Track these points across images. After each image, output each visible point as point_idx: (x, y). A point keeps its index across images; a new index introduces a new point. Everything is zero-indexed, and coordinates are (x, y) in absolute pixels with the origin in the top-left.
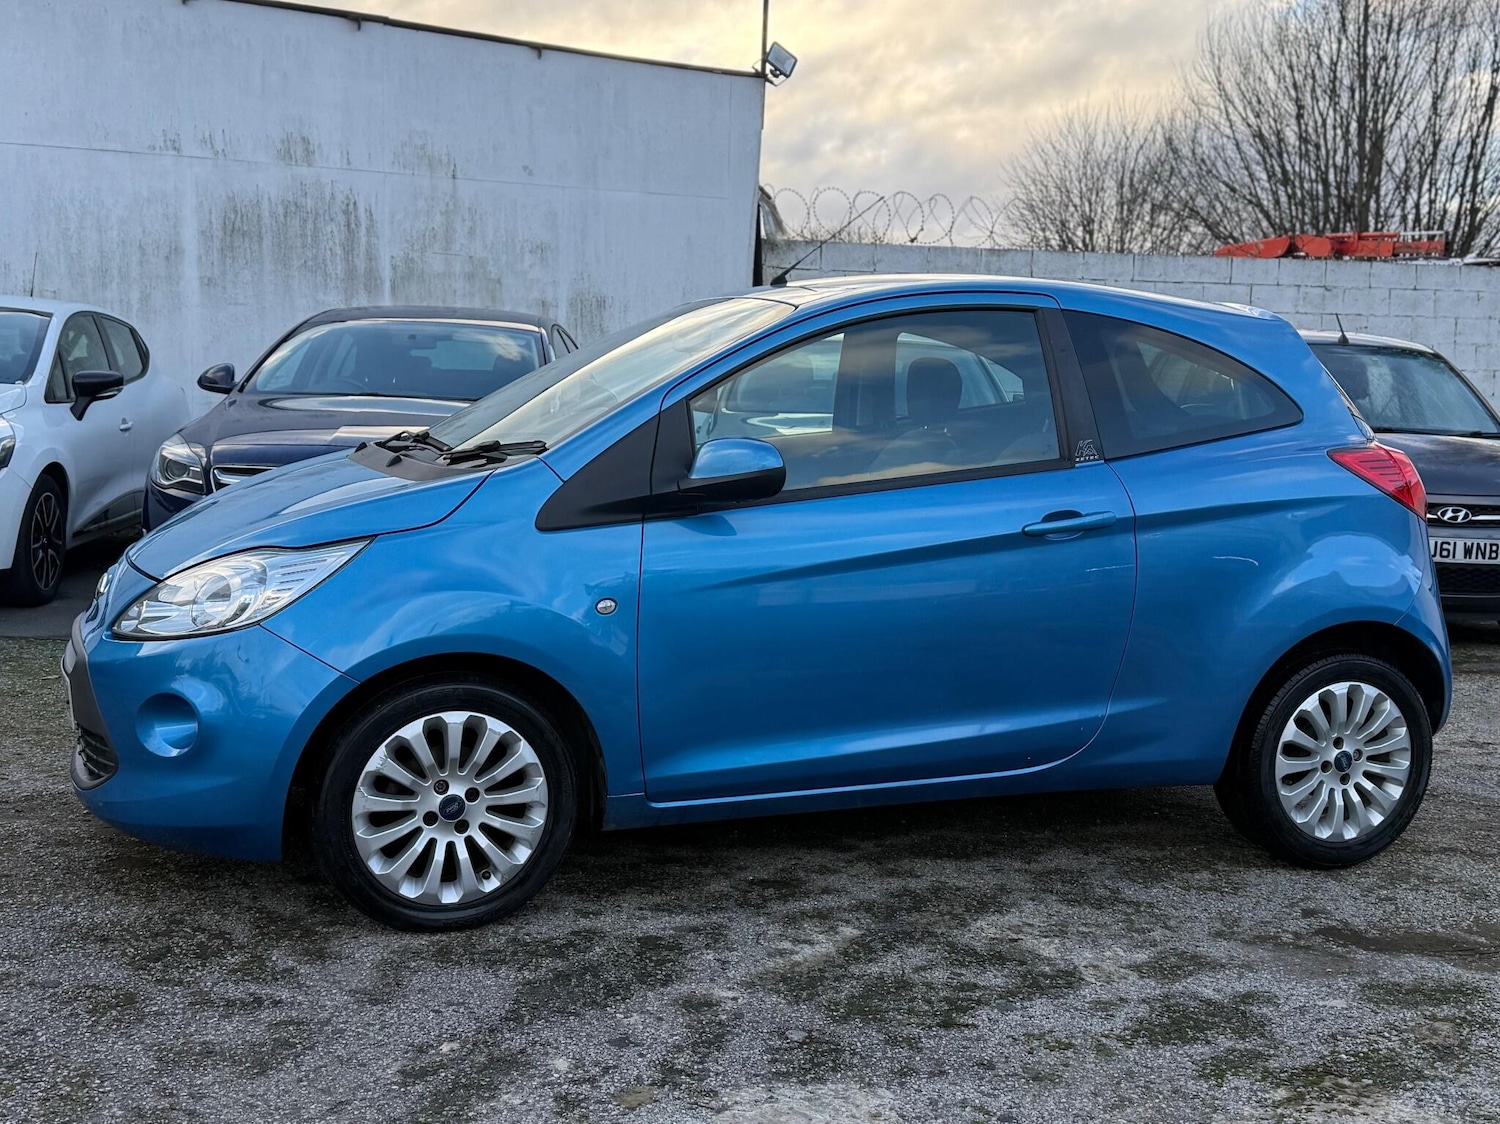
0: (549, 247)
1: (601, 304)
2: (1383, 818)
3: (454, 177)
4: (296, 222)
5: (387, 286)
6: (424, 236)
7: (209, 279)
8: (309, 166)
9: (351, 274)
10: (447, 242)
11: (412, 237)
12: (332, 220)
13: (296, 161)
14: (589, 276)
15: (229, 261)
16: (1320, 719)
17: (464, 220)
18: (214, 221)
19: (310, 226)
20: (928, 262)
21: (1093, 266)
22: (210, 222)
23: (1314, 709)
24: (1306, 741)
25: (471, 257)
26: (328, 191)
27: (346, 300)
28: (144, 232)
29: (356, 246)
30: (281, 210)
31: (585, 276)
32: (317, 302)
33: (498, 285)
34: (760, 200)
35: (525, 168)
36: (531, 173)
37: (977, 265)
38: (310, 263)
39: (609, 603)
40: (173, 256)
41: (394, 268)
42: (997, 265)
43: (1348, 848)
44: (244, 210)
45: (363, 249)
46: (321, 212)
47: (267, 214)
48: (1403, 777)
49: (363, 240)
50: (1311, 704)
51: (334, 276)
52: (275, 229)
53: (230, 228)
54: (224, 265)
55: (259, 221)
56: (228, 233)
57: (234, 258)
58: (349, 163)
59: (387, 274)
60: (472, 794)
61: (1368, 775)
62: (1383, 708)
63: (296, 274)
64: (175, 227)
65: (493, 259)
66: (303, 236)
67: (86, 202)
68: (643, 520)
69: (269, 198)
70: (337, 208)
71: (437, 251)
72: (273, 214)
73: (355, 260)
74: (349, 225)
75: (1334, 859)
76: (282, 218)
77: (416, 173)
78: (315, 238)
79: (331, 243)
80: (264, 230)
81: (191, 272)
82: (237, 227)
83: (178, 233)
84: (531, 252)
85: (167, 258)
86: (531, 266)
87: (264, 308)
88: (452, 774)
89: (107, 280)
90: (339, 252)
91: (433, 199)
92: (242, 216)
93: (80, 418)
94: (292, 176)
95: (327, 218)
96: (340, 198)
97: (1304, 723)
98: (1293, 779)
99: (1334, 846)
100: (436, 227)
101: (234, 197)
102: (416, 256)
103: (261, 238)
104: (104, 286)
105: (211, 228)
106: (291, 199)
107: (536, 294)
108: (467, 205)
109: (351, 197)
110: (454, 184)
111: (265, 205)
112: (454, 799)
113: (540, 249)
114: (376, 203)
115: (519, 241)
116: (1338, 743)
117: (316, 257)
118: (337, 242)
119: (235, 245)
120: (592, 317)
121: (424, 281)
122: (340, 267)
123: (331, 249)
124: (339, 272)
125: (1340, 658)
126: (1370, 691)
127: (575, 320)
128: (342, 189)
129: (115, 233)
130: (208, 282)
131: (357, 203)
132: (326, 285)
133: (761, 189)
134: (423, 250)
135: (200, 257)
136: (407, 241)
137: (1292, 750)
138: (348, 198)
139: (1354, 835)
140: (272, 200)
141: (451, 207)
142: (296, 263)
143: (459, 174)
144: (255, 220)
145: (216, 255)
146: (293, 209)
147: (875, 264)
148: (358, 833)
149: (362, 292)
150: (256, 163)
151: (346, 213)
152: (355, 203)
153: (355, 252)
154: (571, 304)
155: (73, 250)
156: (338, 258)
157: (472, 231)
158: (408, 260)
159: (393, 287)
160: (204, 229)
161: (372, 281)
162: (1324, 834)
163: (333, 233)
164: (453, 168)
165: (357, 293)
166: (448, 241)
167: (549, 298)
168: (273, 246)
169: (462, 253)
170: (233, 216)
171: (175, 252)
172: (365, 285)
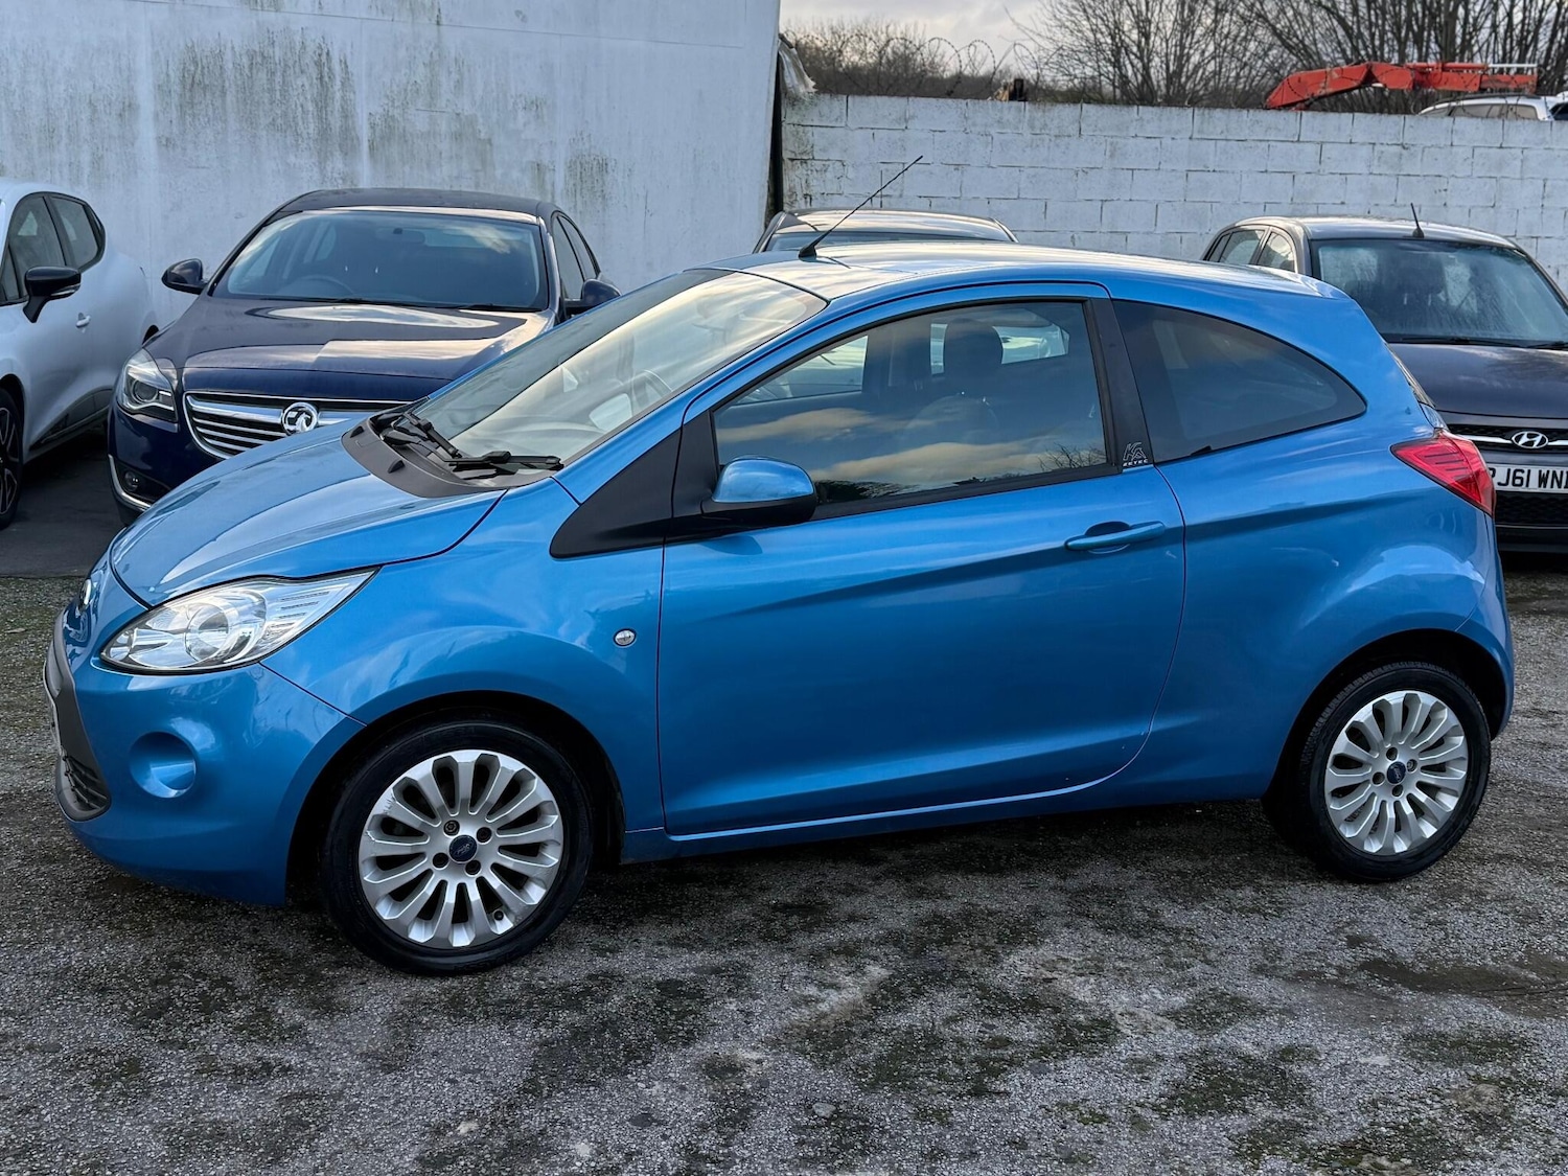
0: (545, 103)
1: (603, 167)
2: (1436, 830)
3: (438, 23)
4: (262, 76)
5: (365, 146)
6: (406, 90)
7: (167, 140)
8: (277, 11)
9: (324, 133)
10: (432, 98)
11: (392, 92)
12: (302, 72)
13: (262, 6)
14: (590, 135)
15: (189, 119)
16: (1374, 730)
17: (450, 73)
18: (171, 73)
19: (278, 78)
20: (965, 118)
21: (1148, 122)
22: (168, 75)
23: (1367, 721)
24: (1357, 753)
25: (458, 114)
26: (298, 38)
27: (320, 163)
28: (94, 87)
29: (329, 101)
30: (245, 61)
31: (585, 135)
32: (288, 164)
33: (488, 146)
34: (780, 49)
35: (518, 13)
36: (524, 19)
37: (1020, 121)
38: (279, 121)
39: (628, 634)
40: (126, 113)
41: (373, 126)
42: (1042, 120)
43: (1398, 862)
44: (204, 61)
45: (337, 105)
46: (290, 63)
47: (231, 66)
48: (1459, 788)
49: (338, 95)
50: (1364, 714)
51: (305, 136)
52: (239, 83)
53: (189, 81)
54: (184, 124)
55: (221, 74)
56: (188, 87)
57: (194, 116)
58: (321, 8)
59: (364, 133)
60: (484, 834)
61: (1422, 786)
62: (1441, 717)
63: (264, 133)
64: (129, 82)
65: (483, 117)
66: (271, 90)
67: (30, 52)
68: (664, 544)
69: (233, 48)
70: (309, 59)
71: (419, 107)
72: (237, 66)
73: (329, 117)
74: (321, 78)
75: (1383, 873)
76: (247, 71)
77: (396, 19)
78: (284, 92)
79: (302, 98)
80: (227, 84)
81: (147, 132)
82: (197, 81)
83: (132, 88)
84: (525, 108)
85: (120, 115)
86: (525, 125)
87: (229, 171)
88: (463, 814)
89: (55, 141)
90: (311, 109)
91: (415, 49)
92: (203, 68)
93: (34, 319)
94: (258, 23)
95: (297, 70)
96: (311, 47)
97: (1356, 735)
98: (1342, 793)
99: (1383, 860)
100: (419, 81)
101: (193, 46)
102: (396, 113)
103: (223, 93)
104: (51, 147)
105: (168, 81)
106: (257, 50)
107: (530, 156)
108: (453, 55)
109: (323, 46)
110: (439, 31)
111: (228, 56)
112: (465, 839)
113: (535, 106)
114: (352, 53)
115: (512, 97)
116: (1391, 753)
117: (285, 115)
118: (309, 97)
119: (196, 101)
120: (593, 183)
121: (406, 141)
122: (312, 126)
123: (302, 106)
124: (311, 131)
125: (1397, 666)
126: (1426, 700)
127: (574, 185)
128: (313, 37)
129: (63, 87)
130: (166, 143)
131: (331, 54)
132: (297, 146)
133: (782, 37)
134: (405, 106)
135: (156, 115)
136: (387, 97)
137: (1344, 762)
138: (320, 47)
139: (1405, 848)
140: (236, 49)
141: (436, 57)
142: (264, 121)
143: (444, 21)
144: (217, 72)
145: (174, 114)
146: (259, 60)
147: (906, 121)
148: (365, 878)
149: (337, 154)
150: (218, 7)
151: (319, 64)
152: (328, 54)
153: (328, 109)
154: (570, 167)
155: (16, 107)
156: (310, 115)
157: (459, 84)
158: (388, 118)
159: (372, 148)
160: (160, 83)
161: (348, 144)
162: (1373, 847)
163: (303, 86)
164: (436, 13)
165: (332, 154)
166: (433, 94)
167: (546, 160)
168: (238, 102)
169: (449, 110)
170: (193, 68)
171: (128, 109)
172: (340, 145)
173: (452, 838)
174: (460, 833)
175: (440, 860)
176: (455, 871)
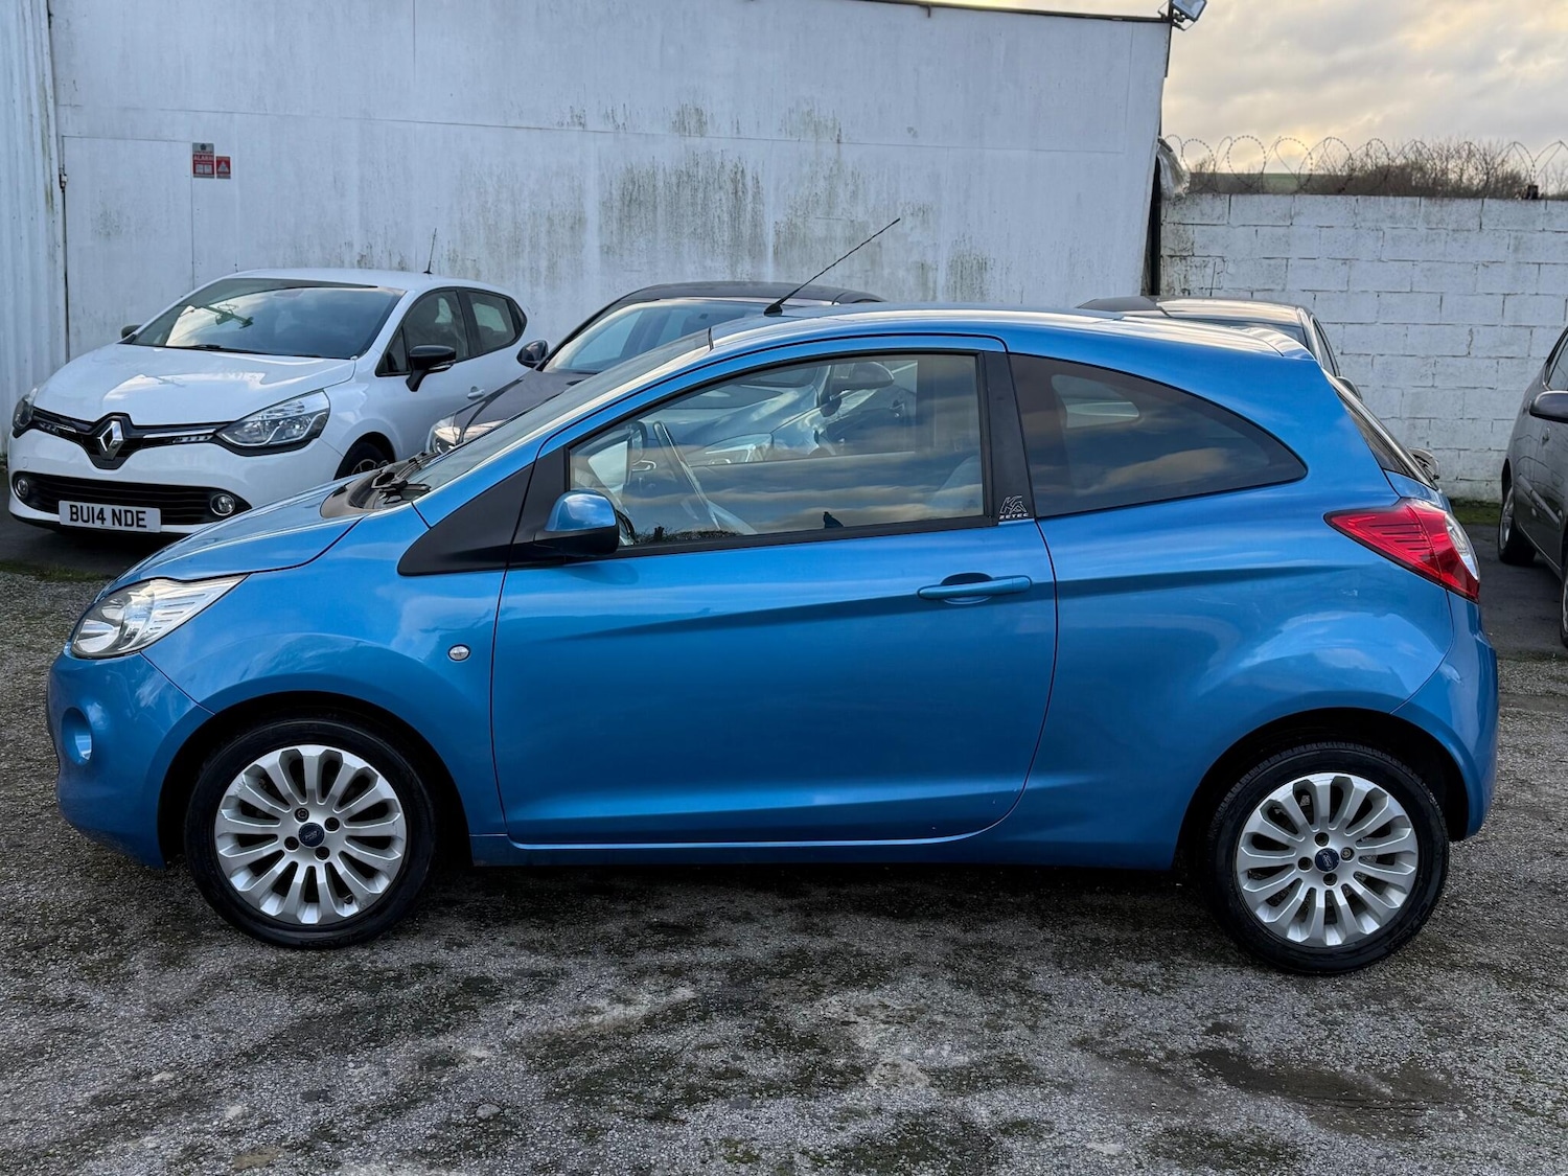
0: (931, 209)
1: (983, 266)
2: (1378, 927)
3: (839, 142)
4: (687, 193)
5: (771, 250)
6: (807, 201)
7: (608, 247)
8: (702, 136)
9: (736, 240)
10: (830, 207)
11: (795, 203)
12: (720, 188)
13: (690, 132)
14: (971, 238)
15: (626, 230)
16: (1296, 812)
17: (847, 185)
18: (614, 192)
19: (700, 195)
20: (1355, 213)
22: (611, 193)
23: (1285, 800)
24: (1278, 834)
25: (852, 221)
26: (718, 160)
27: (732, 266)
28: (552, 204)
29: (742, 213)
30: (674, 180)
31: (967, 237)
32: (705, 267)
33: (878, 249)
34: (1158, 153)
35: (910, 130)
36: (915, 135)
37: (1414, 217)
38: (699, 231)
39: (464, 650)
40: (577, 226)
41: (778, 233)
42: (1439, 215)
43: (1331, 956)
44: (641, 180)
45: (749, 216)
46: (711, 181)
47: (662, 184)
48: (1409, 886)
49: (749, 208)
50: (1283, 794)
51: (721, 243)
52: (668, 198)
53: (628, 198)
54: (622, 232)
55: (654, 191)
56: (627, 203)
57: (630, 227)
58: (738, 132)
59: (770, 239)
60: (332, 824)
61: (1361, 878)
62: (1381, 804)
63: (686, 240)
64: (579, 199)
65: (874, 223)
66: (694, 204)
67: (503, 176)
68: (508, 568)
69: (664, 169)
70: (726, 177)
71: (818, 214)
72: (667, 185)
73: (741, 227)
74: (736, 192)
76: (675, 188)
77: (802, 139)
78: (705, 206)
79: (719, 210)
80: (658, 200)
81: (592, 240)
82: (634, 198)
83: (582, 206)
84: (912, 214)
85: (572, 228)
86: (912, 229)
87: (657, 274)
88: (312, 803)
89: (520, 250)
90: (726, 219)
91: (817, 165)
92: (639, 186)
93: (414, 388)
94: (685, 146)
95: (716, 186)
96: (729, 166)
97: (1275, 815)
98: (1261, 874)
99: (1312, 951)
100: (819, 193)
101: (632, 169)
102: (799, 221)
103: (655, 208)
104: (517, 254)
105: (611, 199)
106: (684, 170)
107: (915, 257)
108: (850, 169)
109: (739, 165)
110: (839, 148)
111: (660, 176)
112: (313, 827)
113: (922, 212)
114: (763, 171)
115: (901, 204)
116: (1322, 838)
117: (705, 224)
118: (725, 209)
119: (633, 215)
120: (972, 280)
121: (806, 246)
122: (726, 234)
123: (719, 217)
124: (726, 239)
125: (1324, 745)
126: (1362, 785)
127: (955, 282)
128: (731, 158)
129: (527, 205)
130: (607, 250)
131: (745, 171)
132: (714, 251)
133: (1162, 142)
134: (806, 216)
135: (601, 228)
136: (791, 207)
137: (1260, 843)
138: (736, 166)
139: (1339, 942)
140: (667, 171)
141: (835, 172)
142: (687, 230)
143: (843, 140)
144: (651, 190)
145: (615, 226)
146: (685, 179)
147: (1291, 218)
148: (221, 852)
149: (747, 258)
150: (653, 135)
151: (734, 181)
152: (743, 172)
153: (741, 219)
154: (951, 266)
155: (491, 222)
156: (726, 225)
157: (854, 194)
158: (791, 225)
159: (776, 253)
160: (605, 199)
161: (756, 250)
162: (1298, 936)
163: (721, 200)
164: (837, 132)
165: (743, 259)
166: (831, 205)
167: (929, 261)
168: (666, 215)
169: (844, 217)
170: (631, 187)
171: (578, 223)
172: (749, 251)
173: (302, 824)
174: (309, 821)
175: (291, 843)
176: (306, 855)
